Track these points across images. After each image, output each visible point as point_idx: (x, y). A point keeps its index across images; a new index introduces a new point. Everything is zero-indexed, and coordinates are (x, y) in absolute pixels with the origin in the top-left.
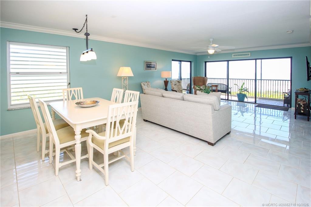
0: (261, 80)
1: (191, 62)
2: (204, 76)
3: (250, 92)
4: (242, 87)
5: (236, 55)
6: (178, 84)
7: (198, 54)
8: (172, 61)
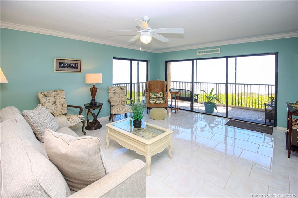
0: (236, 84)
1: (147, 62)
2: (164, 80)
3: (220, 101)
4: (211, 93)
5: (202, 52)
6: (119, 91)
7: (157, 52)
8: (113, 60)
